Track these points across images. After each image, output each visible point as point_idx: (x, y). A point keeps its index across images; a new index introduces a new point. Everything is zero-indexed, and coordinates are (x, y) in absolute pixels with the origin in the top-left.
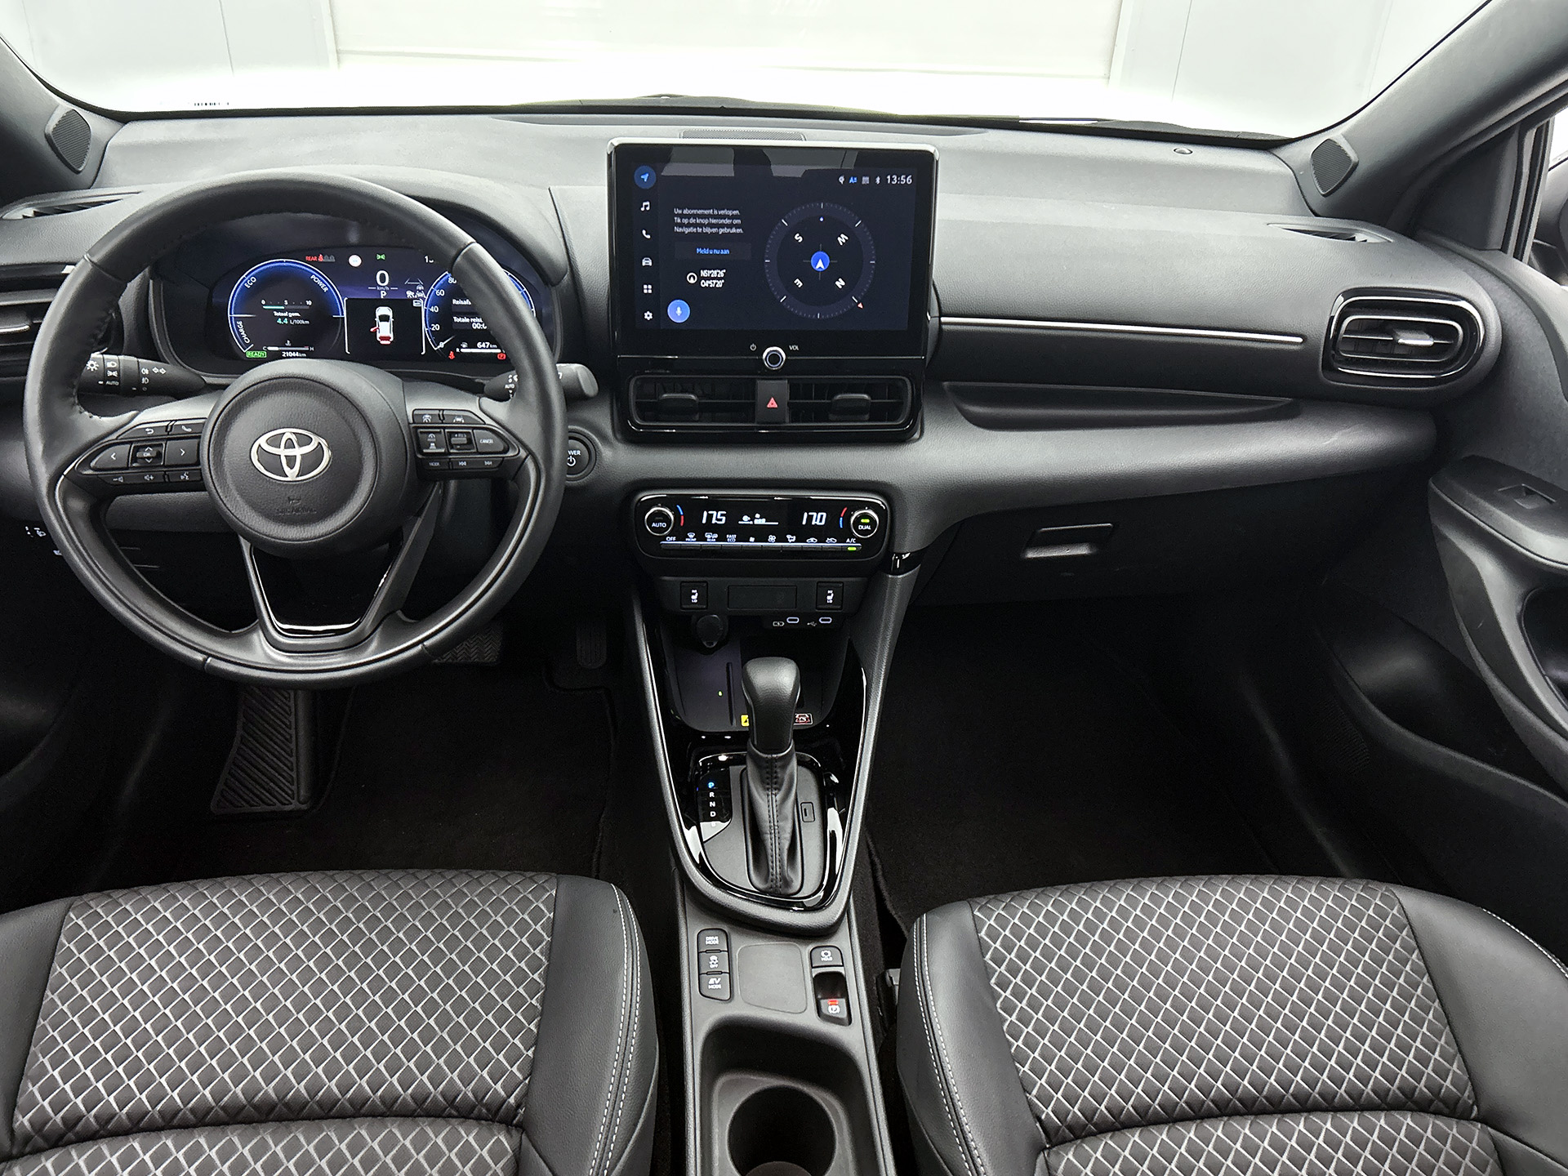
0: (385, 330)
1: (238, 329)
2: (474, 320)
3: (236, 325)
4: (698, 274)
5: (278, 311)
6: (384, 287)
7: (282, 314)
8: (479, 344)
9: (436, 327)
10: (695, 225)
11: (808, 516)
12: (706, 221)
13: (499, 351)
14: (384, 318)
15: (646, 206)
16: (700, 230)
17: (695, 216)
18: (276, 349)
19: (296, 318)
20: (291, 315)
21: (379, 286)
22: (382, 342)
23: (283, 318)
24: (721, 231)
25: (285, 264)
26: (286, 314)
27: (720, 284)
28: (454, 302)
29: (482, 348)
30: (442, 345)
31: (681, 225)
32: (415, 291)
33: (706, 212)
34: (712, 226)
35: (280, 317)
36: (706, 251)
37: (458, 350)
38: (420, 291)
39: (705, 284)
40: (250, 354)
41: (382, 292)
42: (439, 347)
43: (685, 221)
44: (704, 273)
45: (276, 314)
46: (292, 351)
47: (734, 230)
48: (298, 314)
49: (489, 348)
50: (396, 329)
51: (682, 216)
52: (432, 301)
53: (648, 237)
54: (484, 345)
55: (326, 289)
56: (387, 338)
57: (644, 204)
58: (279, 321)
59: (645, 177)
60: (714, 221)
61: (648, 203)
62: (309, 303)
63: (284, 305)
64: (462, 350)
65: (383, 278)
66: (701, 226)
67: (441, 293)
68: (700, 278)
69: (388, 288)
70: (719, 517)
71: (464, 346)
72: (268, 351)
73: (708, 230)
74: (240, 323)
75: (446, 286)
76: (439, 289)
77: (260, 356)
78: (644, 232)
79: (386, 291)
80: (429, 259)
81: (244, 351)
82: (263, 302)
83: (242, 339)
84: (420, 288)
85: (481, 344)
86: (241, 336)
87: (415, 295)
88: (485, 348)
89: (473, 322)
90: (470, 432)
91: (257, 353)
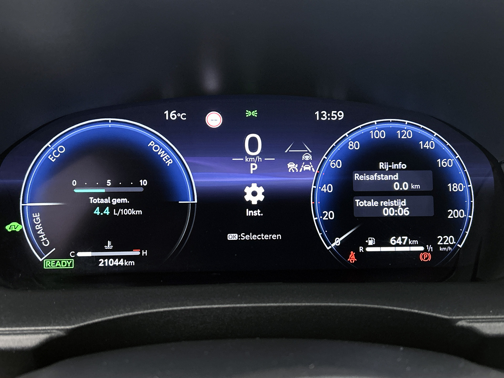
1: (33, 225)
2: (385, 203)
3: (31, 218)
5: (96, 195)
6: (255, 157)
7: (102, 201)
8: (392, 240)
9: (331, 215)
13: (421, 248)
18: (89, 254)
19: (119, 206)
20: (115, 201)
21: (249, 156)
23: (102, 207)
25: (110, 126)
26: (107, 201)
28: (357, 177)
29: (397, 245)
30: (338, 242)
32: (299, 162)
35: (97, 205)
37: (361, 249)
38: (307, 162)
40: (49, 264)
41: (252, 164)
42: (333, 245)
45: (93, 200)
46: (114, 258)
48: (125, 200)
49: (407, 245)
52: (324, 177)
54: (399, 241)
55: (169, 162)
58: (97, 212)
62: (144, 182)
63: (104, 185)
64: (368, 249)
65: (253, 146)
67: (337, 164)
69: (259, 159)
71: (371, 242)
72: (77, 260)
74: (37, 216)
75: (344, 154)
76: (335, 158)
77: (63, 267)
79: (257, 163)
80: (321, 115)
81: (41, 260)
82: (74, 183)
83: (39, 240)
84: (307, 157)
85: (396, 239)
86: (37, 236)
87: (299, 168)
88: (402, 245)
89: (384, 207)
91: (60, 261)
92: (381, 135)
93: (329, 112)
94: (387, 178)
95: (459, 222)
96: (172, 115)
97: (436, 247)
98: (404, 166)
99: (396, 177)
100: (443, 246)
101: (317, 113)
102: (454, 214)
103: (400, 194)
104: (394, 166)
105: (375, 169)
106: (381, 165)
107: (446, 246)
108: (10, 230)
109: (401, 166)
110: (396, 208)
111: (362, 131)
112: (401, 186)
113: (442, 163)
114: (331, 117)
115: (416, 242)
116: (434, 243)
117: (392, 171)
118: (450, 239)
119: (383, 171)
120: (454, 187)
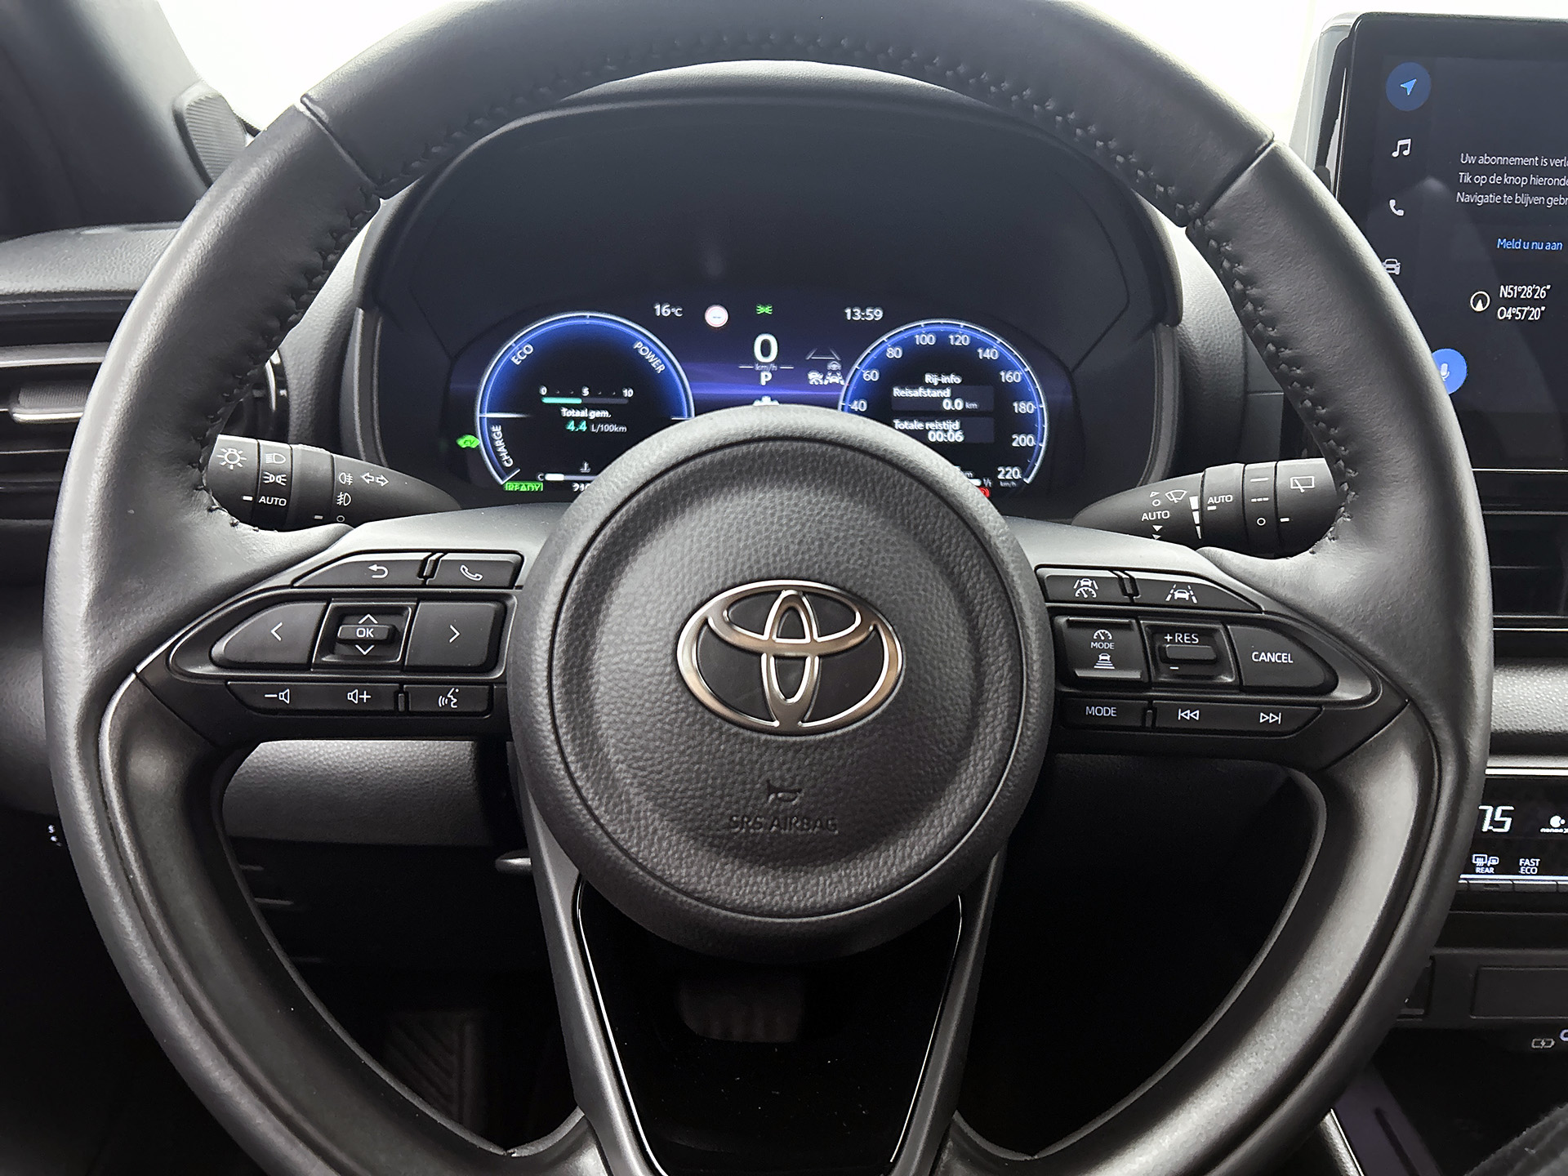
1: (492, 440)
2: (932, 425)
3: (490, 432)
4: (1494, 293)
5: (569, 407)
6: (767, 364)
7: (578, 414)
10: (1500, 189)
12: (1522, 181)
13: (977, 483)
15: (1404, 147)
16: (1508, 199)
17: (1500, 170)
18: (559, 477)
19: (598, 421)
20: (593, 415)
21: (760, 363)
23: (578, 421)
24: (1552, 201)
25: (588, 322)
26: (584, 414)
27: (1536, 313)
28: (897, 392)
31: (1472, 189)
32: (824, 371)
33: (1525, 161)
34: (1532, 190)
35: (571, 418)
36: (1515, 245)
38: (834, 373)
39: (1504, 314)
40: (511, 487)
41: (763, 374)
43: (1481, 180)
44: (1505, 291)
45: (565, 412)
48: (605, 414)
51: (1475, 170)
52: (854, 390)
53: (1400, 213)
55: (660, 369)
57: (1400, 143)
58: (571, 426)
59: (1409, 86)
60: (1538, 181)
61: (1408, 141)
62: (628, 393)
63: (579, 395)
65: (766, 350)
66: (1512, 189)
67: (872, 376)
68: (1498, 302)
69: (774, 367)
70: (1498, 818)
72: (546, 483)
73: (1525, 200)
74: (497, 429)
75: (882, 364)
76: (870, 367)
77: (530, 491)
78: (1392, 203)
79: (771, 371)
80: (853, 314)
81: (502, 483)
82: (544, 391)
83: (499, 458)
84: (834, 366)
86: (497, 454)
87: (824, 378)
89: (930, 429)
90: (1216, 630)
91: (526, 486)
92: (929, 340)
93: (863, 310)
94: (936, 394)
95: (1028, 452)
96: (662, 310)
97: (996, 481)
98: (958, 380)
99: (947, 392)
100: (1003, 480)
101: (848, 311)
102: (1021, 440)
103: (952, 415)
104: (944, 379)
105: (919, 382)
106: (928, 378)
107: (1009, 480)
108: (464, 446)
109: (954, 379)
110: (946, 431)
111: (905, 335)
112: (953, 404)
113: (1007, 377)
114: (865, 316)
115: (970, 474)
116: (993, 475)
117: (941, 386)
118: (1014, 473)
119: (930, 386)
120: (1021, 407)
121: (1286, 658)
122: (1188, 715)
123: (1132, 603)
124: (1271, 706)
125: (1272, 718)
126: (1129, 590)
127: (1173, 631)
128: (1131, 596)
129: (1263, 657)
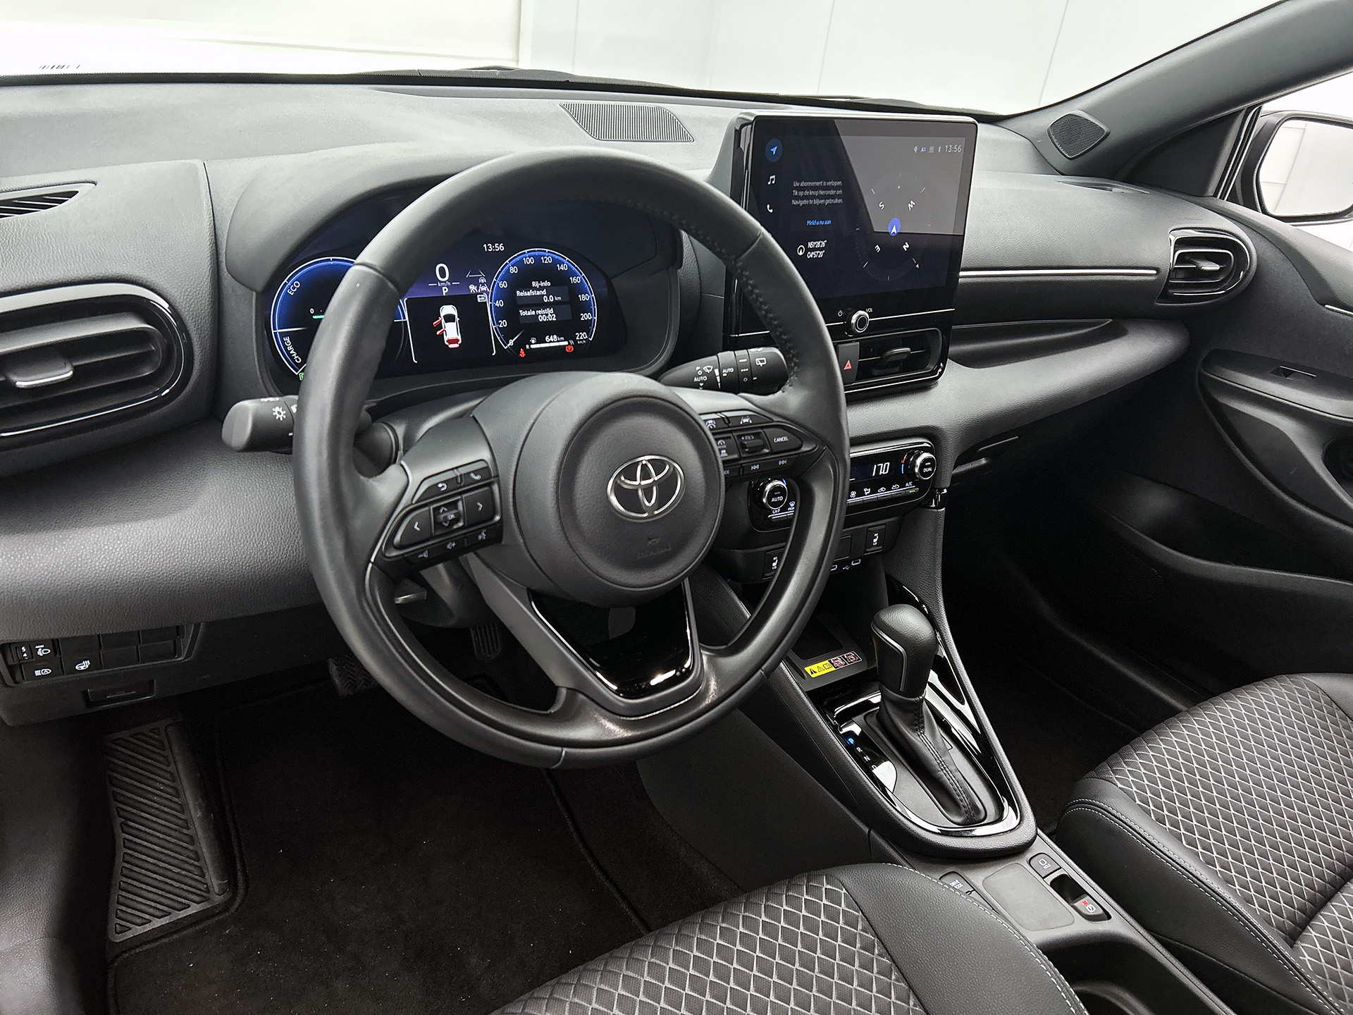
0: (451, 332)
1: (286, 347)
2: (539, 312)
3: (283, 342)
4: (806, 246)
6: (445, 282)
8: (547, 338)
9: (504, 323)
10: (808, 197)
11: (877, 467)
12: (816, 193)
13: (566, 343)
14: (449, 318)
15: (772, 179)
16: (811, 202)
17: (809, 188)
21: (440, 282)
22: (451, 346)
24: (828, 202)
25: (332, 263)
27: (821, 254)
28: (518, 293)
29: (551, 342)
30: (511, 342)
31: (798, 198)
32: (477, 284)
33: (818, 184)
34: (820, 197)
36: (814, 223)
37: (527, 346)
38: (483, 284)
39: (811, 255)
41: (443, 288)
42: (508, 345)
43: (801, 194)
44: (810, 245)
47: (836, 201)
49: (557, 341)
50: (463, 329)
51: (800, 189)
52: (496, 294)
53: (771, 211)
54: (552, 339)
56: (455, 341)
57: (771, 177)
59: (774, 150)
60: (822, 193)
61: (774, 177)
64: (532, 346)
65: (443, 274)
66: (813, 197)
67: (504, 285)
68: (808, 250)
69: (449, 283)
71: (533, 342)
73: (817, 202)
74: (287, 339)
75: (508, 277)
76: (502, 280)
78: (768, 206)
79: (447, 286)
80: (488, 247)
81: (297, 374)
82: (312, 311)
83: (293, 358)
84: (483, 280)
85: (549, 338)
86: (290, 355)
87: (478, 289)
88: (554, 342)
89: (539, 315)
90: (760, 433)
92: (531, 261)
93: (493, 245)
94: (538, 293)
95: (589, 322)
97: (576, 341)
98: (549, 284)
99: (544, 292)
100: (580, 340)
101: (485, 246)
102: (585, 317)
103: (548, 305)
104: (542, 284)
105: (530, 287)
106: (534, 284)
107: (582, 340)
109: (547, 284)
110: (547, 315)
111: (518, 259)
112: (548, 299)
113: (574, 280)
114: (495, 248)
115: (563, 338)
116: (574, 338)
117: (541, 288)
118: (583, 335)
119: (535, 289)
120: (583, 298)
121: (786, 439)
122: (754, 467)
123: (729, 427)
124: (782, 458)
125: (783, 462)
126: (727, 422)
127: (744, 435)
128: (728, 424)
129: (778, 440)
